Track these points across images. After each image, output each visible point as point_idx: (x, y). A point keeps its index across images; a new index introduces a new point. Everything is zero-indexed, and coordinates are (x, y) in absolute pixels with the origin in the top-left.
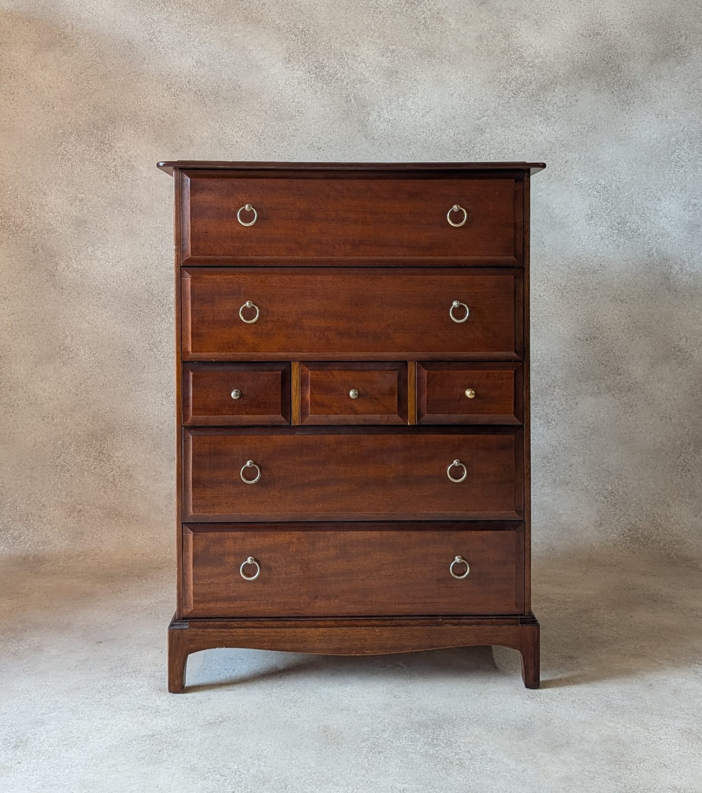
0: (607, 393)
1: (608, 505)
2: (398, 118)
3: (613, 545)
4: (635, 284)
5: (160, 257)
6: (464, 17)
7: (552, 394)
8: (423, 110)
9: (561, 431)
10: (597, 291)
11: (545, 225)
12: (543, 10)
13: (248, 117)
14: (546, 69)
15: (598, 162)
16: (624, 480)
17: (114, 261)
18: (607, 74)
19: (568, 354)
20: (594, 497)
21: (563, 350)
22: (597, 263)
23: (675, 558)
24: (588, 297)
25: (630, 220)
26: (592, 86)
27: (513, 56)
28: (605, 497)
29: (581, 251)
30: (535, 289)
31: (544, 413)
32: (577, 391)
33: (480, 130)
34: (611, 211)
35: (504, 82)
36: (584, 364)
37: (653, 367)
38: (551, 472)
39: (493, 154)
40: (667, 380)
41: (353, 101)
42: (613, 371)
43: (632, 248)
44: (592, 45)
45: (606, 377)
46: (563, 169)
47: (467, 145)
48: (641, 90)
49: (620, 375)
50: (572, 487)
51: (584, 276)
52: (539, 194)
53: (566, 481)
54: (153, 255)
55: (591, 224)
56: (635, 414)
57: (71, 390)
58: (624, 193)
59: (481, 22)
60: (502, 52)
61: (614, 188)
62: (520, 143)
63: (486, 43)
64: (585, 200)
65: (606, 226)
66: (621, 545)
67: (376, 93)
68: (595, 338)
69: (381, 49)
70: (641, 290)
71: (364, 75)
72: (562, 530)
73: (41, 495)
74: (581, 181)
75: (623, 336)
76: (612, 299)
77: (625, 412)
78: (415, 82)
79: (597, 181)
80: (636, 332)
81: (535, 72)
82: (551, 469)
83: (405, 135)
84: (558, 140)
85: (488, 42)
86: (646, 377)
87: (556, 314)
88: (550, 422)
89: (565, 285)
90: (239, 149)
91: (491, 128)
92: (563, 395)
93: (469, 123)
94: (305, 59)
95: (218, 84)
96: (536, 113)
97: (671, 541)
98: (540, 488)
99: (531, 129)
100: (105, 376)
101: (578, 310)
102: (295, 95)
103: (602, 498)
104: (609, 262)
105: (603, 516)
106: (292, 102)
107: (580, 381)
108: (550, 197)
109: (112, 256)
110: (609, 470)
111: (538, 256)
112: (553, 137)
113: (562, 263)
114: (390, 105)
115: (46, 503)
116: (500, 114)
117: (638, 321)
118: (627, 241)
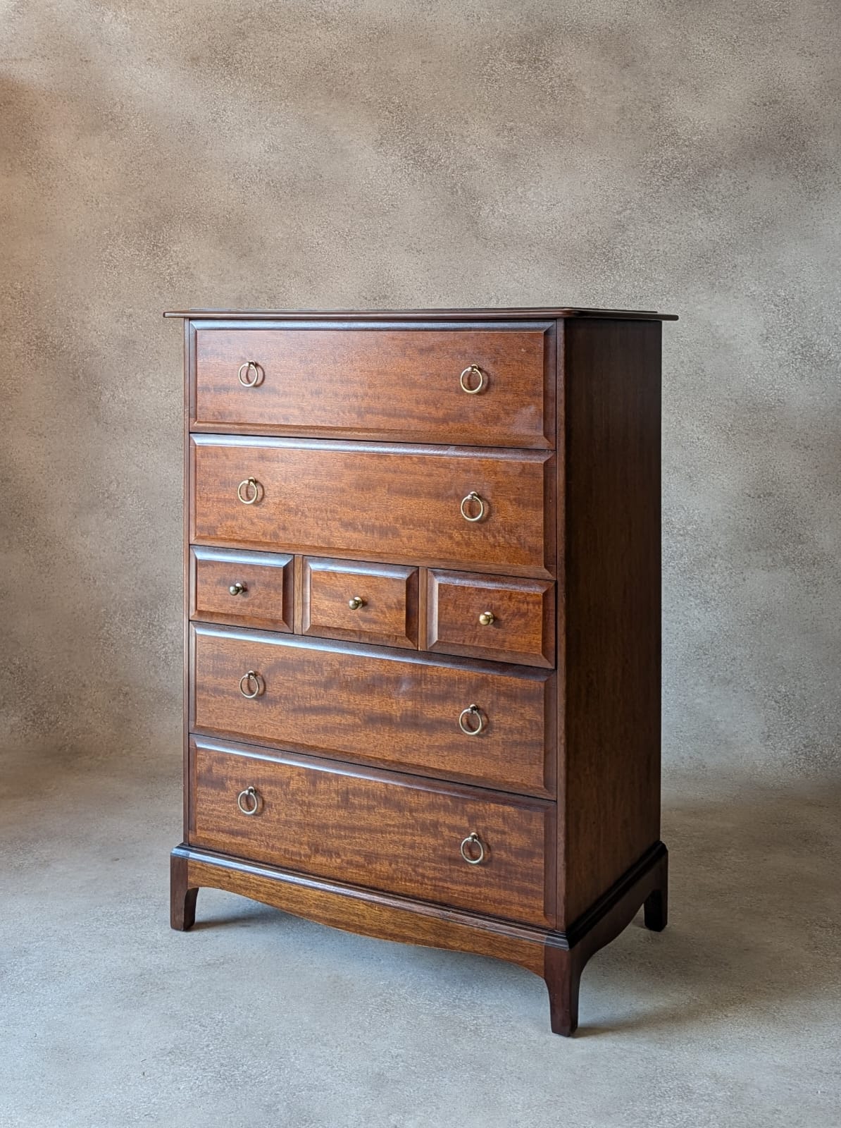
0: (785, 567)
1: (779, 712)
2: (516, 213)
3: (781, 766)
4: (823, 426)
6: (603, 84)
7: (712, 566)
8: (547, 202)
9: (723, 613)
10: (773, 433)
11: (706, 348)
12: (705, 73)
13: (331, 214)
14: (707, 148)
15: (776, 267)
16: (803, 680)
18: (788, 154)
19: (734, 514)
20: (763, 701)
21: (727, 509)
22: (773, 398)
24: (762, 441)
25: (818, 341)
26: (768, 169)
27: (664, 133)
28: (776, 702)
29: (753, 382)
31: (701, 591)
32: (745, 563)
33: (621, 227)
34: (793, 330)
35: (652, 166)
36: (755, 529)
38: (708, 666)
39: (638, 257)
41: (460, 193)
42: (794, 538)
43: (821, 378)
44: (768, 117)
45: (784, 546)
46: (730, 275)
47: (604, 246)
48: (834, 173)
49: (803, 543)
50: (734, 686)
51: (756, 413)
53: (726, 679)
55: (767, 347)
56: (821, 594)
57: (116, 547)
58: (811, 307)
59: (624, 90)
60: (650, 128)
61: (797, 300)
62: (674, 243)
63: (629, 116)
64: (758, 316)
65: (787, 349)
66: (792, 765)
67: (489, 182)
68: (770, 494)
69: (497, 126)
70: (831, 433)
71: (474, 160)
72: (718, 743)
73: (81, 672)
74: (754, 291)
75: (807, 493)
76: (793, 444)
77: (808, 593)
78: (538, 168)
79: (774, 292)
80: (825, 488)
81: (693, 152)
82: (708, 663)
83: (526, 233)
84: (723, 239)
85: (632, 115)
86: (837, 546)
87: (720, 463)
88: (708, 602)
89: (731, 425)
90: (320, 252)
91: (635, 224)
92: (726, 568)
93: (607, 218)
94: (401, 141)
95: (295, 173)
96: (694, 205)
98: (692, 686)
99: (687, 225)
100: (156, 531)
101: (748, 458)
102: (388, 185)
103: (773, 703)
104: (789, 397)
105: (773, 726)
106: (385, 194)
107: (749, 550)
109: (164, 384)
110: (784, 666)
111: (697, 387)
112: (717, 235)
113: (728, 397)
114: (507, 196)
115: (87, 682)
116: (647, 207)
117: (827, 474)
118: (814, 369)
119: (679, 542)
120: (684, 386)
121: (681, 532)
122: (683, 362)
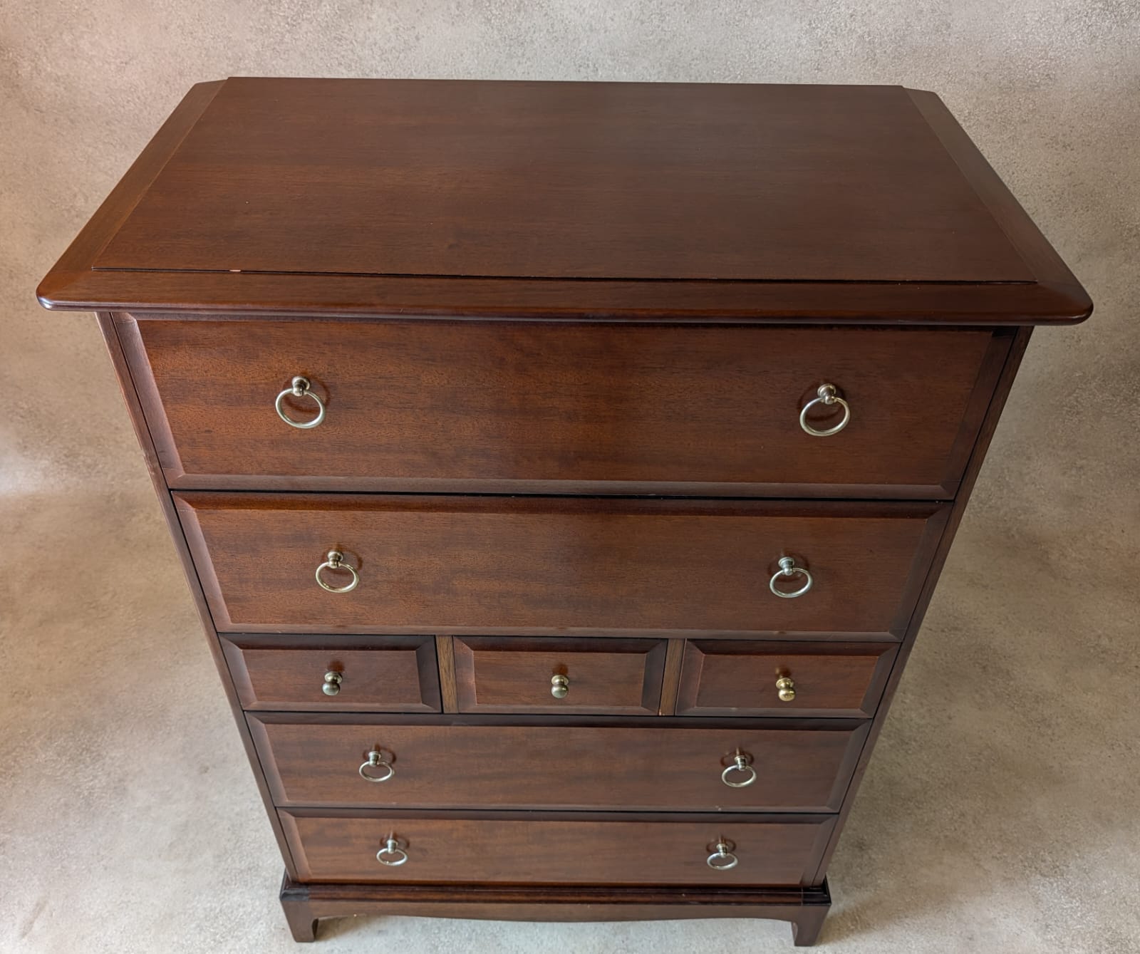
4: (1100, 115)
5: (204, 52)
10: (1025, 125)
17: (118, 61)
22: (1041, 71)
23: (1017, 537)
24: (1005, 137)
29: (1018, 47)
37: (1080, 260)
40: (1097, 282)
54: (189, 49)
70: (1108, 126)
75: (1046, 208)
76: (1047, 141)
80: (1072, 202)
89: (969, 113)
97: (1015, 509)
104: (1065, 70)
109: (113, 52)
113: (976, 70)
117: (1082, 183)
120: (915, 51)
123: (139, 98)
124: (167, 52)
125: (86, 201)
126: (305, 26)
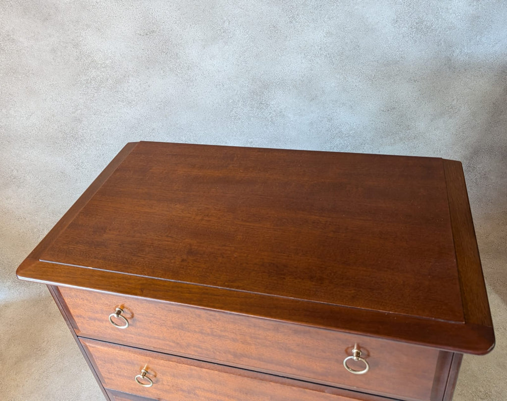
0: (400, 142)
4: (425, 68)
5: (62, 106)
11: (361, 33)
19: (375, 122)
22: (399, 56)
24: (391, 81)
25: (426, 19)
29: (387, 49)
30: (353, 82)
34: (412, 14)
36: (385, 127)
37: (432, 121)
40: (441, 128)
42: (405, 128)
43: (426, 41)
49: (410, 129)
52: (356, 7)
54: (56, 106)
55: (396, 26)
64: (392, 8)
65: (408, 26)
68: (394, 108)
70: (429, 71)
80: (423, 100)
86: (427, 128)
87: (368, 97)
101: (383, 92)
104: (408, 54)
107: (382, 138)
108: (365, 8)
109: (24, 113)
113: (373, 60)
118: (422, 36)
119: (346, 140)
120: (348, 57)
121: (347, 135)
122: (347, 43)
123: (37, 128)
124: (47, 109)
125: (18, 172)
126: (102, 89)
